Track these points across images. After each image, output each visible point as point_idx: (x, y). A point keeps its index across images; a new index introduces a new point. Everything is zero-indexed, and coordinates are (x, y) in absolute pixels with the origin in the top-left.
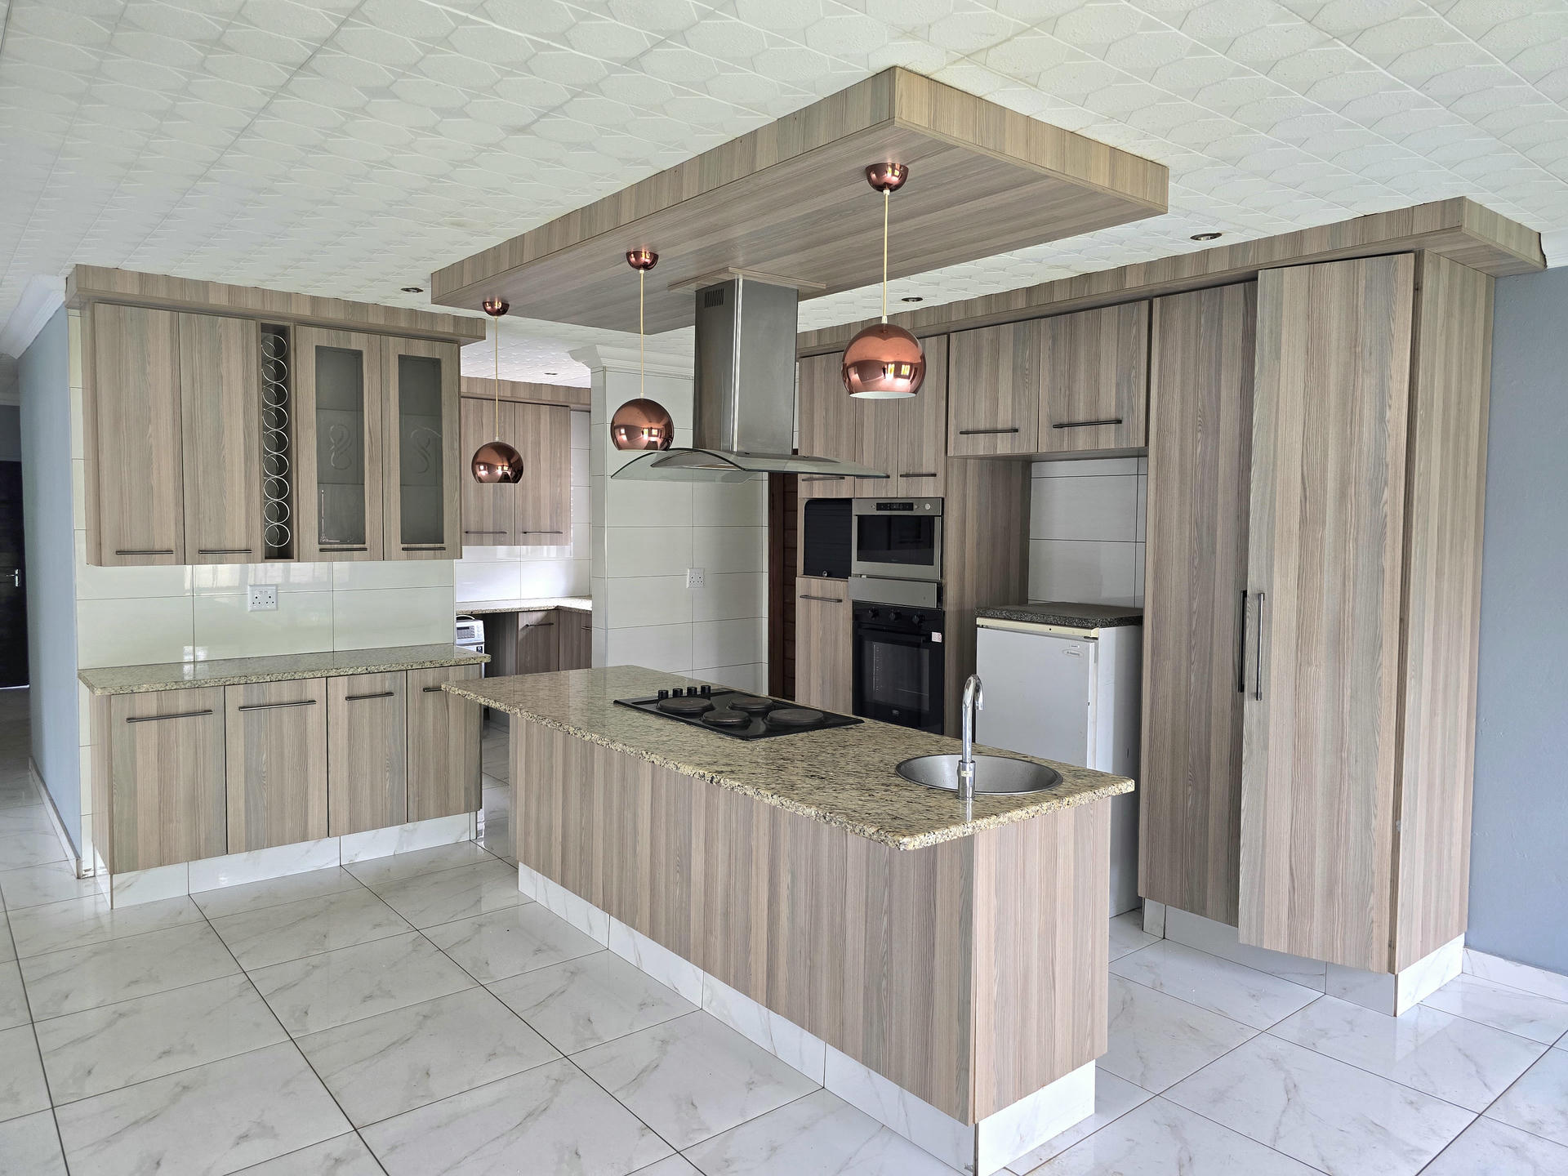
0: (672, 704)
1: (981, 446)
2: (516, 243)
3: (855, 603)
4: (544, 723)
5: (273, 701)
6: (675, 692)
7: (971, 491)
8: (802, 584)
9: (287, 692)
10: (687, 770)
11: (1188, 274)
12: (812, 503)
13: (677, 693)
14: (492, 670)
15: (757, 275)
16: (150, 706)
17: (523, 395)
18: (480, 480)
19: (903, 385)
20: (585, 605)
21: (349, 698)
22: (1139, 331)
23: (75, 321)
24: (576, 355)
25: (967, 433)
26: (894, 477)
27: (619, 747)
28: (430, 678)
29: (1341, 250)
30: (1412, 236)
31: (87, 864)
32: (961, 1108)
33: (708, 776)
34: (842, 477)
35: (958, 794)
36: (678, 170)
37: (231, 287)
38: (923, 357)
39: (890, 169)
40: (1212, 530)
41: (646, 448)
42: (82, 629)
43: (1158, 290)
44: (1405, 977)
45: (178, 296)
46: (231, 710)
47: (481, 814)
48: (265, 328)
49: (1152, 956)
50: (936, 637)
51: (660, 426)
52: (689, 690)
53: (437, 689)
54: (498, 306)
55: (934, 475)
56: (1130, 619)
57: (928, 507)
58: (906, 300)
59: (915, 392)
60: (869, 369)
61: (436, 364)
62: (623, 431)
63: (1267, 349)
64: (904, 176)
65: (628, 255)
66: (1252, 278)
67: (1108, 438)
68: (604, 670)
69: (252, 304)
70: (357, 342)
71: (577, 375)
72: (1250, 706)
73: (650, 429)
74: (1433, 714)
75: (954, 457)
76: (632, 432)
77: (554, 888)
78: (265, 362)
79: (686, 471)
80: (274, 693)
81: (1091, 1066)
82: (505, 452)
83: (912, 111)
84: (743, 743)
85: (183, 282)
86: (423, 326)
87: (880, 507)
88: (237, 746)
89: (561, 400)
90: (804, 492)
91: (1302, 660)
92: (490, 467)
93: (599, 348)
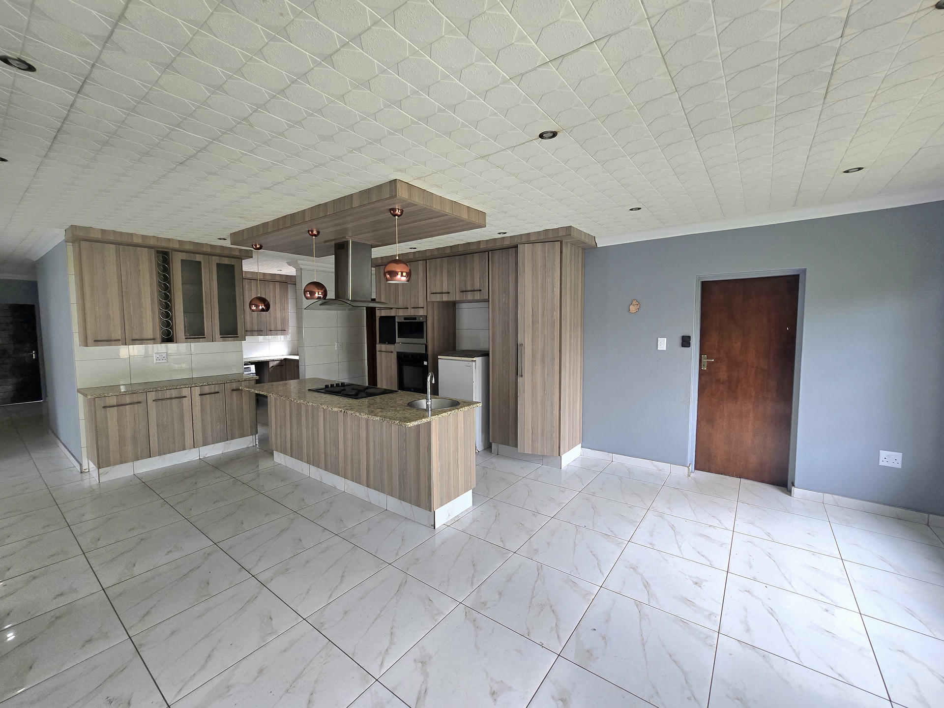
0: (329, 389)
1: (438, 298)
2: (265, 225)
3: (397, 352)
4: (282, 398)
5: (168, 397)
6: (331, 385)
7: (436, 313)
8: (378, 346)
9: (174, 393)
10: (335, 409)
11: (498, 245)
12: (381, 318)
13: (332, 386)
14: (258, 382)
15: (357, 239)
16: (114, 401)
17: (268, 278)
18: (253, 311)
19: (404, 279)
20: (297, 358)
21: (201, 395)
22: (485, 262)
23: (70, 248)
24: (290, 264)
25: (433, 293)
26: (410, 308)
27: (311, 404)
28: (234, 386)
29: (540, 240)
30: (558, 237)
31: (85, 467)
32: (429, 508)
33: (343, 411)
34: (392, 308)
35: (427, 410)
36: (326, 204)
37: (143, 236)
38: (410, 270)
39: (397, 210)
40: (508, 325)
41: (317, 299)
42: (78, 372)
43: (490, 249)
44: (563, 457)
45: (119, 239)
46: (150, 401)
47: (257, 435)
48: (158, 252)
49: (494, 460)
50: (425, 363)
51: (322, 291)
52: (337, 384)
53: (238, 390)
54: (258, 246)
55: (423, 308)
56: (485, 354)
57: (421, 319)
58: (411, 248)
59: (408, 281)
60: (393, 274)
61: (233, 266)
62: (308, 293)
63: (521, 268)
64: (402, 212)
65: (309, 231)
66: (516, 247)
67: (477, 296)
68: (305, 380)
69: (153, 242)
70: (198, 258)
71: (290, 271)
72: (519, 379)
73: (318, 292)
74: (570, 379)
75: (429, 302)
76: (312, 293)
77: (288, 458)
78: (159, 265)
79: (334, 306)
80: (168, 394)
81: (471, 491)
82: (263, 300)
83: (402, 193)
84: (356, 400)
85: (121, 233)
86: (226, 252)
87: (405, 319)
88: (153, 415)
89: (284, 280)
90: (378, 314)
91: (534, 365)
92: (257, 306)
93: (299, 261)
